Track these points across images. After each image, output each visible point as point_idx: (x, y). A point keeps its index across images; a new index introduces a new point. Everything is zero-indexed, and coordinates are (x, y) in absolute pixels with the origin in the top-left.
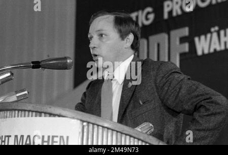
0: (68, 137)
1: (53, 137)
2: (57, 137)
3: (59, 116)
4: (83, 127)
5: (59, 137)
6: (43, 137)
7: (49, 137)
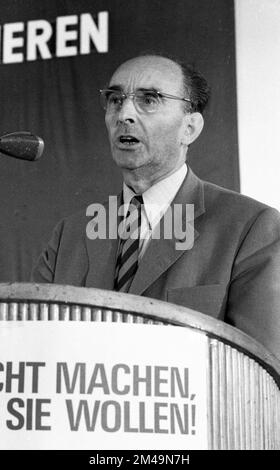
0: (186, 371)
1: (158, 369)
2: (166, 369)
3: (166, 322)
4: (210, 349)
5: (170, 370)
6: (136, 368)
7: (148, 369)
